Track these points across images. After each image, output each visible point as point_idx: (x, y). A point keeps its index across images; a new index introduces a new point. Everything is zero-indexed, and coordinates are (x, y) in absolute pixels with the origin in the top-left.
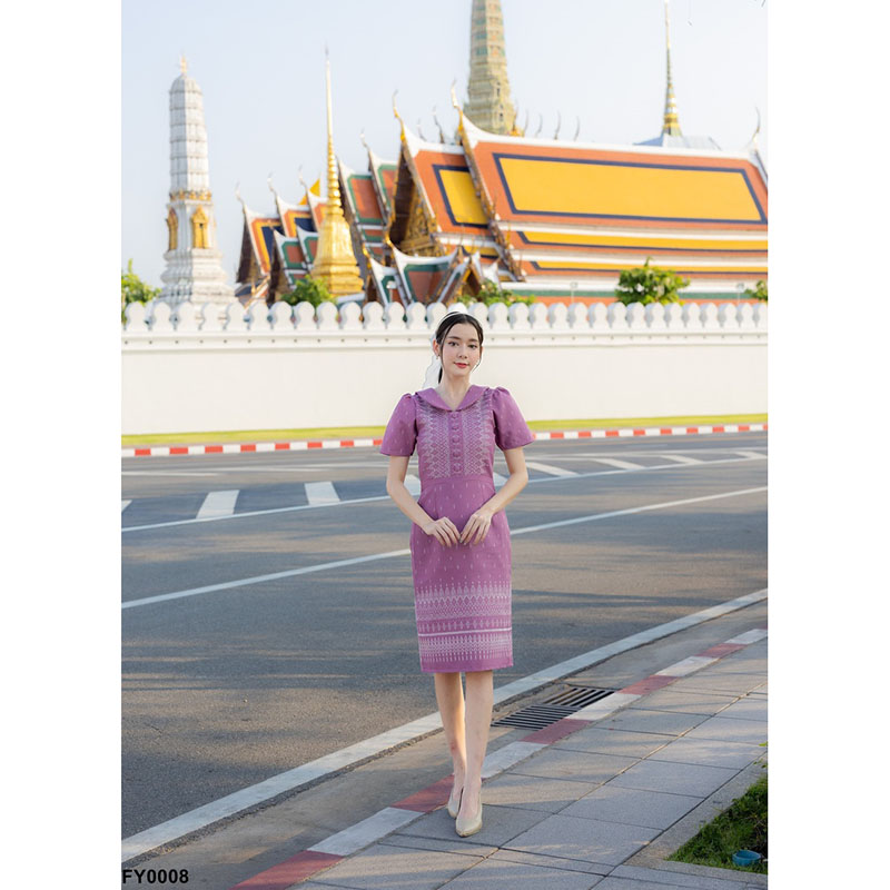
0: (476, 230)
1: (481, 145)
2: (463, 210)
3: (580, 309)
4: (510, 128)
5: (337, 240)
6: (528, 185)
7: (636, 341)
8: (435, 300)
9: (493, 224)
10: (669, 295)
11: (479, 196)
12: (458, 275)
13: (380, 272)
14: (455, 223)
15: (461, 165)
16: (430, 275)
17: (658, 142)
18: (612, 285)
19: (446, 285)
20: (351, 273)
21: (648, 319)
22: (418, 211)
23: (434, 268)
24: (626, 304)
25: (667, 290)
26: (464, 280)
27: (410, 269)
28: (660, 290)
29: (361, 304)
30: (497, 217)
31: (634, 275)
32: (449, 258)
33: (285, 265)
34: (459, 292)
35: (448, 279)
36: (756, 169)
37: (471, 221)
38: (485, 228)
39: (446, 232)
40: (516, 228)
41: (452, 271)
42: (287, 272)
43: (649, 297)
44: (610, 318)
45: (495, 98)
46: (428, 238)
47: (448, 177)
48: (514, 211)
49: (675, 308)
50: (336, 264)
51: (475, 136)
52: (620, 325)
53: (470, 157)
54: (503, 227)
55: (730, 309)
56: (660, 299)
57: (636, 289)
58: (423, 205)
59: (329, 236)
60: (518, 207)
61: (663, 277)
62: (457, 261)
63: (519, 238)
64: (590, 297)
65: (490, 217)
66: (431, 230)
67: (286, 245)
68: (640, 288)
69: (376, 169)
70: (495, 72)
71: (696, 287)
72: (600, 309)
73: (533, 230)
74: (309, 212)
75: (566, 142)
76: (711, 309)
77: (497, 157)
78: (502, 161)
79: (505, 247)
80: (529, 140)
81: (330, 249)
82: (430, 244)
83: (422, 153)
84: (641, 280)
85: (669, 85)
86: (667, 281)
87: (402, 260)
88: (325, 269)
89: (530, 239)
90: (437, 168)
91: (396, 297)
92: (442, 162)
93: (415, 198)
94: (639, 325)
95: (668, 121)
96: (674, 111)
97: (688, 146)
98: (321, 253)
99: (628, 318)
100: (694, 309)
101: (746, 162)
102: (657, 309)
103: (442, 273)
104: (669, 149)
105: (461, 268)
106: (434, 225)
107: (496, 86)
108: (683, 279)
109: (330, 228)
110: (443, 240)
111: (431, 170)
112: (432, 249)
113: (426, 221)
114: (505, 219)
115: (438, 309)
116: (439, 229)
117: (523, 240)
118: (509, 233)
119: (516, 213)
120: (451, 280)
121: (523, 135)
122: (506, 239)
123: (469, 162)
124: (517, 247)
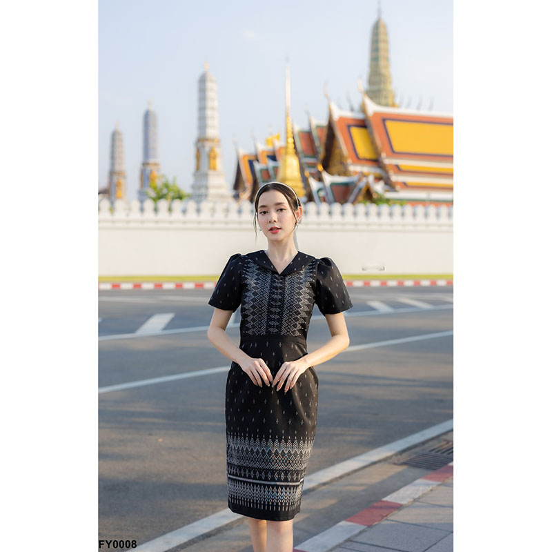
0: (370, 163)
1: (376, 114)
2: (363, 150)
3: (432, 210)
4: (391, 103)
5: (290, 168)
6: (401, 136)
8: (347, 201)
9: (380, 159)
11: (372, 142)
12: (360, 190)
13: (314, 185)
14: (358, 158)
15: (363, 124)
16: (344, 188)
19: (352, 193)
20: (299, 186)
22: (337, 151)
23: (346, 185)
26: (363, 191)
27: (333, 185)
30: (383, 155)
32: (354, 178)
33: (260, 180)
35: (353, 190)
37: (368, 157)
38: (376, 162)
39: (354, 163)
40: (394, 162)
41: (356, 186)
45: (382, 86)
46: (342, 166)
47: (357, 133)
48: (393, 151)
50: (290, 180)
51: (372, 108)
53: (368, 120)
54: (387, 161)
58: (340, 148)
59: (285, 165)
60: (397, 148)
62: (360, 180)
63: (396, 168)
64: (438, 203)
65: (379, 155)
66: (344, 161)
67: (261, 171)
69: (313, 126)
70: (383, 71)
72: (443, 209)
73: (404, 163)
74: (274, 152)
75: (424, 112)
77: (384, 120)
78: (389, 124)
79: (386, 172)
80: (402, 111)
81: (285, 173)
82: (343, 169)
83: (342, 119)
87: (328, 179)
89: (403, 168)
90: (349, 127)
91: (324, 200)
92: (351, 123)
93: (335, 144)
98: (280, 175)
103: (351, 187)
105: (362, 184)
106: (346, 159)
107: (383, 79)
109: (285, 161)
110: (352, 168)
111: (345, 129)
112: (345, 173)
113: (342, 156)
114: (388, 156)
115: (349, 207)
116: (349, 161)
117: (398, 169)
118: (391, 165)
119: (394, 153)
120: (356, 191)
121: (399, 107)
122: (388, 168)
123: (367, 123)
124: (395, 173)
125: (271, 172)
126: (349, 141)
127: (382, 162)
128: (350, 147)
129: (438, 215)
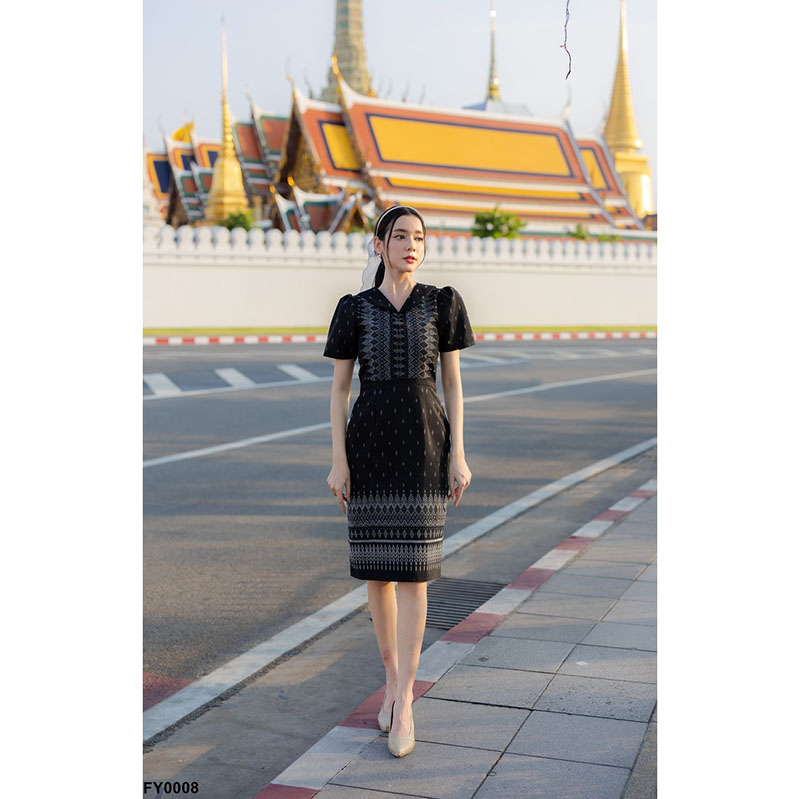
0: (350, 174)
1: (356, 106)
2: (341, 157)
4: (366, 89)
5: (230, 178)
6: (392, 139)
7: (489, 267)
8: (326, 228)
9: (364, 170)
10: (513, 232)
11: (353, 146)
12: (346, 212)
14: (335, 168)
15: (339, 120)
16: (322, 209)
17: (482, 107)
18: (468, 223)
19: (335, 217)
21: (498, 250)
22: (305, 157)
23: (326, 205)
24: (482, 237)
25: (510, 229)
26: (351, 215)
27: (308, 205)
28: (505, 229)
30: (369, 164)
31: (487, 217)
32: (338, 197)
33: (181, 194)
34: (347, 224)
35: (337, 212)
36: (566, 135)
37: (347, 165)
38: (359, 173)
39: (329, 174)
40: (384, 174)
41: (340, 207)
42: (184, 201)
43: (497, 234)
44: (469, 249)
45: (354, 64)
46: (313, 179)
47: (329, 129)
48: (382, 160)
49: (518, 243)
50: (230, 195)
51: (351, 98)
52: (476, 255)
53: (348, 116)
54: (373, 173)
55: (558, 245)
56: (507, 235)
57: (487, 227)
58: (310, 153)
59: (222, 173)
60: (386, 156)
61: (507, 218)
62: (345, 199)
63: (385, 182)
64: (455, 232)
65: (363, 164)
66: (315, 170)
67: (183, 178)
68: (490, 227)
69: (257, 117)
70: (355, 42)
71: (533, 226)
72: (462, 242)
73: (395, 176)
74: (192, 150)
76: (544, 245)
77: (368, 116)
78: (374, 121)
79: (373, 188)
80: (393, 103)
81: (223, 184)
82: (314, 183)
83: (310, 111)
84: (491, 220)
85: (493, 61)
86: (512, 222)
87: (302, 197)
88: (219, 200)
89: (394, 183)
90: (321, 123)
91: (296, 227)
92: (324, 118)
93: (302, 146)
94: (490, 256)
95: (491, 89)
96: (496, 82)
97: (506, 112)
98: (216, 186)
99: (483, 250)
100: (531, 244)
101: (559, 129)
102: (505, 243)
103: (332, 208)
104: (491, 114)
105: (349, 205)
106: (319, 168)
107: (355, 54)
108: (522, 221)
109: (223, 166)
110: (327, 181)
111: (316, 125)
112: (317, 188)
113: (311, 164)
114: (374, 167)
115: (325, 236)
116: (323, 172)
117: (389, 184)
118: (378, 178)
119: (383, 162)
120: (340, 214)
121: (376, 97)
122: (375, 183)
123: (345, 119)
124: (384, 189)
125: (198, 182)
126: (322, 145)
127: (367, 173)
128: (324, 152)
129: (455, 249)
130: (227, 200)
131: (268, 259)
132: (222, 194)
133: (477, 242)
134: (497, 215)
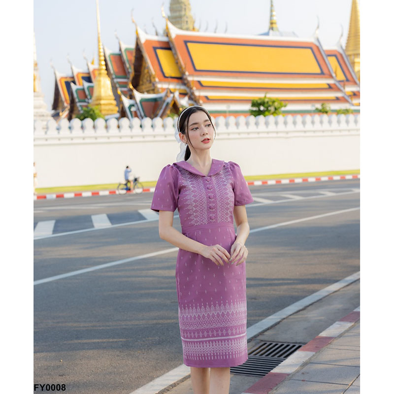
0: (176, 80)
1: (178, 37)
2: (169, 70)
3: (232, 120)
4: (191, 28)
5: (104, 87)
6: (202, 56)
7: (261, 135)
8: (156, 116)
9: (185, 77)
10: (277, 111)
11: (177, 63)
12: (168, 104)
13: (127, 102)
14: (165, 77)
15: (167, 46)
16: (153, 103)
17: (267, 34)
18: (247, 107)
19: (161, 108)
20: (111, 104)
21: (267, 124)
22: (146, 71)
23: (155, 100)
24: (255, 116)
25: (276, 109)
26: (171, 106)
27: (143, 101)
28: (272, 109)
29: (118, 119)
30: (187, 73)
31: (259, 102)
32: (163, 94)
33: (77, 100)
34: (168, 112)
35: (162, 105)
36: (318, 47)
37: (173, 75)
38: (181, 79)
39: (160, 81)
40: (196, 79)
41: (164, 101)
42: (78, 104)
43: (267, 113)
44: (247, 124)
45: (183, 13)
46: (151, 85)
47: (160, 53)
48: (195, 70)
49: (281, 118)
50: (104, 99)
51: (175, 32)
52: (252, 128)
53: (172, 42)
54: (190, 79)
55: (308, 118)
56: (273, 114)
57: (260, 109)
58: (148, 68)
59: (99, 85)
60: (198, 68)
61: (274, 102)
62: (167, 96)
63: (198, 85)
64: (236, 113)
65: (183, 73)
66: (153, 80)
67: (77, 90)
68: (262, 108)
69: (123, 50)
71: (290, 107)
72: (242, 119)
73: (205, 80)
74: (89, 73)
75: (220, 34)
76: (299, 118)
77: (186, 42)
78: (189, 45)
79: (191, 89)
80: (201, 34)
81: (100, 92)
82: (152, 88)
83: (148, 42)
84: (263, 104)
85: (272, 6)
86: (276, 104)
87: (138, 96)
88: (98, 102)
89: (204, 84)
90: (155, 49)
91: (136, 116)
92: (158, 45)
93: (144, 64)
94: (262, 127)
95: (272, 23)
96: (275, 18)
97: (281, 35)
98: (96, 94)
99: (257, 124)
100: (290, 118)
101: (312, 43)
102: (271, 118)
103: (160, 102)
104: (273, 37)
105: (169, 100)
106: (154, 78)
107: (184, 7)
108: (283, 103)
109: (100, 81)
110: (159, 86)
111: (152, 50)
112: (154, 90)
113: (150, 76)
114: (191, 74)
115: (158, 121)
116: (157, 80)
117: (200, 85)
118: (193, 81)
120: (164, 106)
121: (198, 31)
122: (192, 85)
123: (171, 46)
124: (197, 89)
125: (87, 92)
126: (156, 62)
127: (186, 79)
128: (158, 67)
129: (237, 124)
130: (102, 102)
131: (109, 138)
132: (99, 99)
133: (252, 119)
134: (266, 100)
